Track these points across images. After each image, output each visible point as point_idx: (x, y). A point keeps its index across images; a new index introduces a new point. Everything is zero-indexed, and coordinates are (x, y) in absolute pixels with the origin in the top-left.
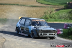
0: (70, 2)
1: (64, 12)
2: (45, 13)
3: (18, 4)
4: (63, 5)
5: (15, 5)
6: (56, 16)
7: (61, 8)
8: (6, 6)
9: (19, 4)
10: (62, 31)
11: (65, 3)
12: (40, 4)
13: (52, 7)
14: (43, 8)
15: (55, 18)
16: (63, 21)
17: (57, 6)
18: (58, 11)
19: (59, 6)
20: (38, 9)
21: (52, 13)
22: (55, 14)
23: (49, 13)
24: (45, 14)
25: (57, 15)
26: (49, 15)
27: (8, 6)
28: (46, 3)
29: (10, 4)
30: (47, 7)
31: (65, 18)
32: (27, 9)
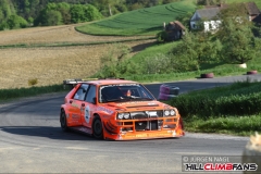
0: (172, 23)
1: (158, 51)
2: (104, 60)
3: (22, 42)
4: (150, 33)
5: (13, 46)
7: (146, 42)
9: (27, 42)
12: (86, 36)
13: (122, 42)
14: (97, 47)
15: (134, 73)
16: (156, 79)
17: (136, 38)
19: (143, 37)
20: (84, 50)
21: (123, 60)
22: (132, 62)
23: (115, 59)
24: (103, 65)
25: (140, 63)
26: (115, 64)
28: (104, 31)
30: (108, 43)
31: (163, 70)
32: (50, 54)
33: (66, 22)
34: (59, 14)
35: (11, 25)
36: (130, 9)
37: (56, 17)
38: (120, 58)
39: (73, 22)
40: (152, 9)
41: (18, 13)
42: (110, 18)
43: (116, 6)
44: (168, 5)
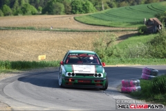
0: (151, 19)
1: (140, 41)
2: (96, 44)
3: (32, 26)
4: (134, 26)
5: (25, 28)
6: (122, 51)
7: (132, 32)
8: (6, 31)
9: (36, 26)
10: (138, 84)
11: (139, 21)
12: (82, 25)
13: (110, 31)
14: (90, 34)
15: (118, 56)
16: (138, 62)
17: (121, 29)
18: (124, 39)
19: (127, 29)
20: (80, 36)
21: (110, 46)
22: (117, 47)
23: (104, 44)
24: (94, 48)
25: (124, 49)
26: (104, 49)
27: (10, 32)
28: (97, 22)
29: (14, 28)
30: (99, 31)
32: (53, 37)
33: (67, 13)
34: (62, 6)
35: (24, 12)
36: (119, 6)
37: (60, 8)
38: (108, 44)
39: (72, 13)
40: (136, 7)
41: (31, 3)
42: (102, 12)
43: (108, 3)
44: (149, 5)
